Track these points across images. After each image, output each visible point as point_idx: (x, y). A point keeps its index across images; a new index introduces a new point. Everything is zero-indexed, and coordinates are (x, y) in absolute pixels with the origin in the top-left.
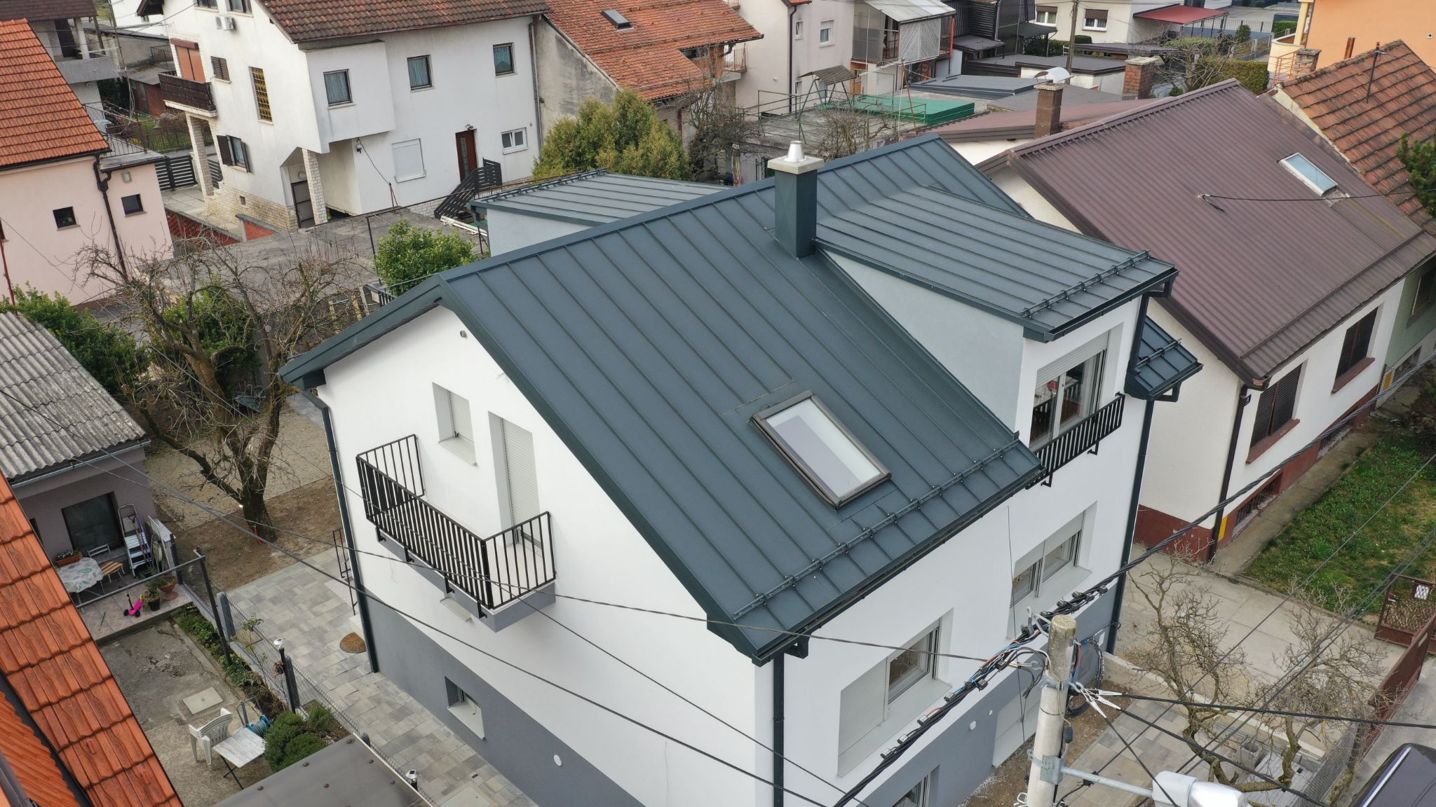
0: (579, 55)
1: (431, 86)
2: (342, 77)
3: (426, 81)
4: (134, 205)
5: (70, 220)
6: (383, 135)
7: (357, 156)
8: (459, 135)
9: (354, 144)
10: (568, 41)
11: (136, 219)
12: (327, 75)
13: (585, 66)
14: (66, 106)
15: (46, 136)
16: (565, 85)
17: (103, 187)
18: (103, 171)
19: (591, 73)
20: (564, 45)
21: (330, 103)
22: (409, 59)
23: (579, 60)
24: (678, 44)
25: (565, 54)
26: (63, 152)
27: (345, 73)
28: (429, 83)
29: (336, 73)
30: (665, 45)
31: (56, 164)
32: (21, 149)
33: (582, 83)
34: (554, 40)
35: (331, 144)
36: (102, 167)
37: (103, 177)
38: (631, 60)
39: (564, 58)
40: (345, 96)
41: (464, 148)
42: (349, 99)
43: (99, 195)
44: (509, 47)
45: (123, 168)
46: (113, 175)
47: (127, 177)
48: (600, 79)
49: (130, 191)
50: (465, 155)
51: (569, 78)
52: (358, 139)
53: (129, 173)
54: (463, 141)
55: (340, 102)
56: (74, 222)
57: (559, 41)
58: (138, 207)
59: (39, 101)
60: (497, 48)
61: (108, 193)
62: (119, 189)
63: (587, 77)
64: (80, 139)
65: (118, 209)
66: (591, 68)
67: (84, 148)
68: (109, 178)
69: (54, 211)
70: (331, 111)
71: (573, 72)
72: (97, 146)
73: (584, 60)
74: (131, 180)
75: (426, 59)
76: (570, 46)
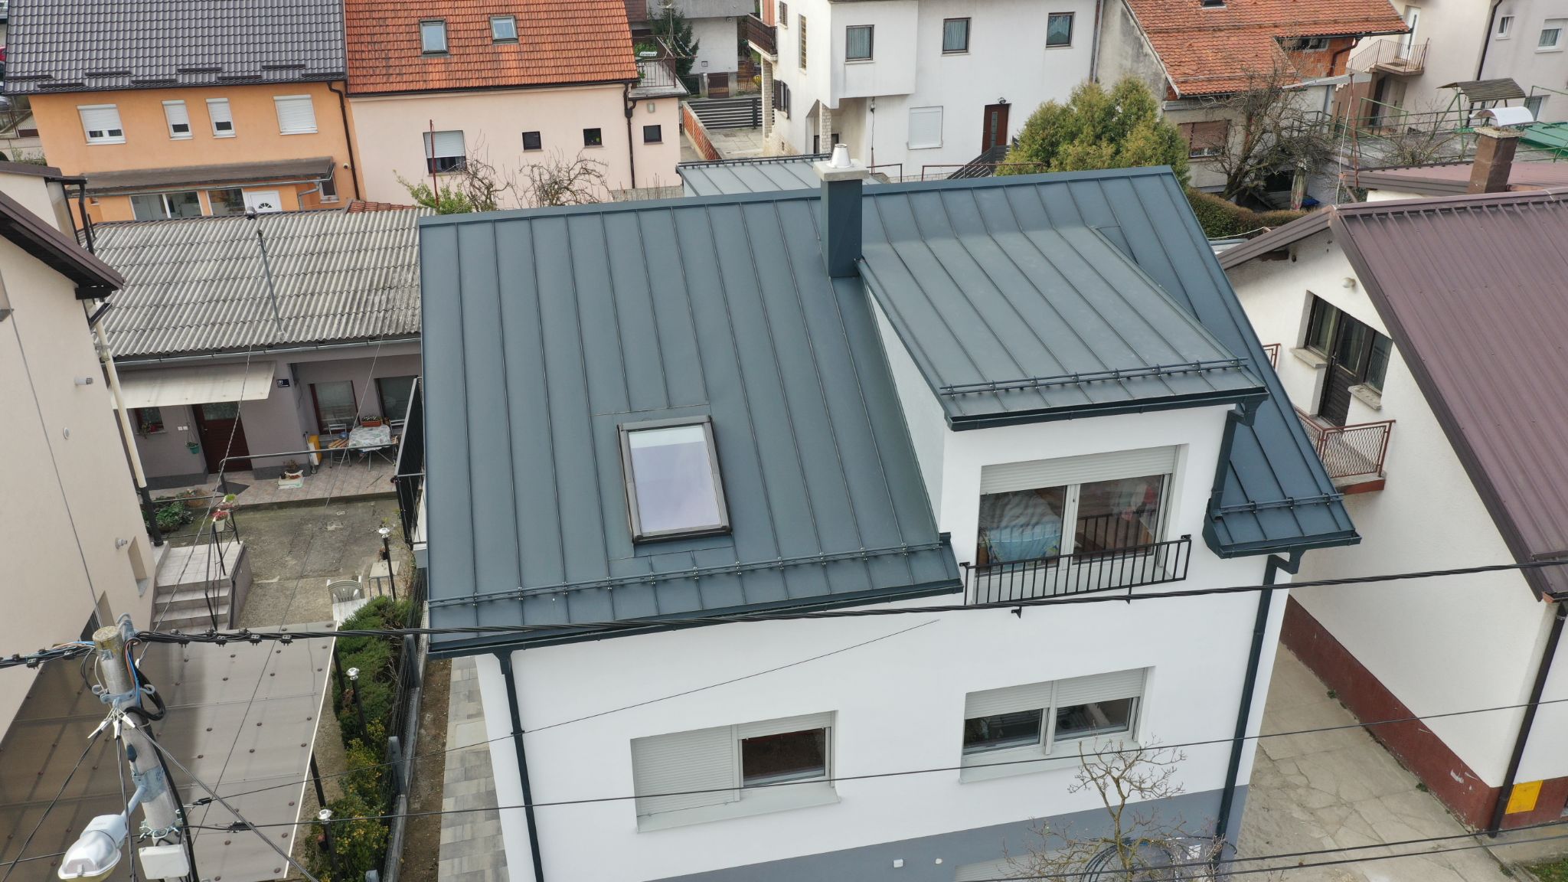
0: (1139, 33)
1: (967, 52)
2: (866, 33)
3: (963, 46)
4: (653, 135)
5: (598, 140)
6: (902, 97)
7: (869, 116)
8: (989, 109)
9: (869, 103)
10: (1131, 15)
11: (654, 148)
12: (850, 29)
13: (1141, 46)
14: (618, 36)
15: (591, 60)
16: (1121, 66)
17: (629, 113)
18: (631, 99)
19: (1146, 55)
20: (1128, 20)
21: (848, 58)
22: (946, 20)
23: (1138, 39)
24: (1277, 30)
25: (1127, 31)
26: (599, 77)
27: (871, 29)
28: (965, 49)
29: (862, 28)
30: (1259, 31)
31: (591, 87)
32: (566, 70)
33: (1135, 65)
34: (1119, 13)
35: (841, 100)
36: (630, 96)
37: (630, 104)
38: (1199, 44)
39: (1124, 36)
40: (867, 51)
41: (994, 123)
42: (870, 56)
43: (625, 121)
44: (1070, 16)
45: (647, 98)
46: (638, 104)
47: (651, 107)
48: (1153, 63)
49: (652, 121)
50: (994, 130)
51: (1126, 58)
52: (874, 98)
53: (654, 104)
54: (995, 115)
55: (860, 58)
56: (600, 143)
57: (1124, 14)
58: (658, 137)
59: (597, 29)
60: (1053, 17)
61: (633, 120)
62: (644, 117)
63: (1142, 58)
64: (617, 68)
65: (639, 135)
66: (1147, 49)
67: (617, 76)
68: (634, 106)
69: (585, 130)
70: (847, 67)
71: (1130, 52)
72: (629, 75)
73: (1142, 39)
74: (654, 111)
75: (967, 20)
76: (1132, 21)
